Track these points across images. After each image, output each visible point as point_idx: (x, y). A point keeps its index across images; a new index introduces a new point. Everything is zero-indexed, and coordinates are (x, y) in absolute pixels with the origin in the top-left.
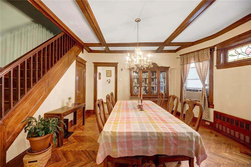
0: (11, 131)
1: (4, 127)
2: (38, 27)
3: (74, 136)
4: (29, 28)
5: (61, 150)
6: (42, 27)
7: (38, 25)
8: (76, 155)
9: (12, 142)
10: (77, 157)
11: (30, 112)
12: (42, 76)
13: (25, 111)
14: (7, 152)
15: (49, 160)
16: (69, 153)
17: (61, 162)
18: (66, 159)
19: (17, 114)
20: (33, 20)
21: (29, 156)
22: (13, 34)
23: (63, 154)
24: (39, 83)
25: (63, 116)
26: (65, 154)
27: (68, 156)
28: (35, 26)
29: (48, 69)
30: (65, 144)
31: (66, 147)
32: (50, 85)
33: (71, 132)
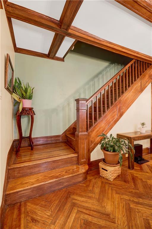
0: (93, 141)
1: (89, 137)
2: (115, 66)
3: (149, 165)
4: (108, 69)
5: (132, 173)
6: (117, 65)
7: (115, 65)
8: (146, 187)
9: (93, 149)
10: (148, 192)
11: (106, 130)
12: (114, 102)
13: (101, 129)
14: (91, 154)
15: (118, 176)
16: (139, 181)
17: (129, 185)
18: (134, 185)
19: (96, 130)
20: (110, 62)
21: (103, 164)
22: (98, 78)
23: (132, 178)
24: (112, 108)
25: (133, 140)
26: (134, 179)
27: (137, 183)
28: (112, 66)
29: (119, 96)
30: (137, 169)
31: (137, 173)
32: (121, 111)
33: (146, 160)
